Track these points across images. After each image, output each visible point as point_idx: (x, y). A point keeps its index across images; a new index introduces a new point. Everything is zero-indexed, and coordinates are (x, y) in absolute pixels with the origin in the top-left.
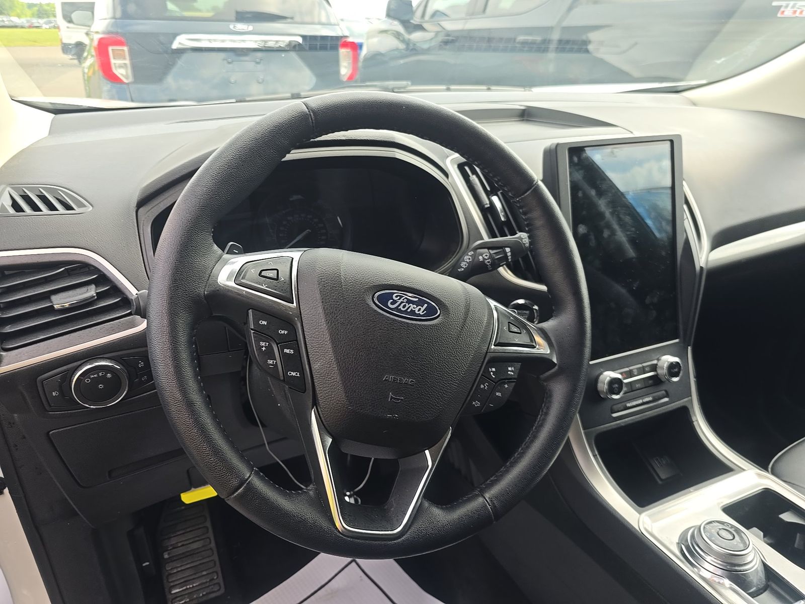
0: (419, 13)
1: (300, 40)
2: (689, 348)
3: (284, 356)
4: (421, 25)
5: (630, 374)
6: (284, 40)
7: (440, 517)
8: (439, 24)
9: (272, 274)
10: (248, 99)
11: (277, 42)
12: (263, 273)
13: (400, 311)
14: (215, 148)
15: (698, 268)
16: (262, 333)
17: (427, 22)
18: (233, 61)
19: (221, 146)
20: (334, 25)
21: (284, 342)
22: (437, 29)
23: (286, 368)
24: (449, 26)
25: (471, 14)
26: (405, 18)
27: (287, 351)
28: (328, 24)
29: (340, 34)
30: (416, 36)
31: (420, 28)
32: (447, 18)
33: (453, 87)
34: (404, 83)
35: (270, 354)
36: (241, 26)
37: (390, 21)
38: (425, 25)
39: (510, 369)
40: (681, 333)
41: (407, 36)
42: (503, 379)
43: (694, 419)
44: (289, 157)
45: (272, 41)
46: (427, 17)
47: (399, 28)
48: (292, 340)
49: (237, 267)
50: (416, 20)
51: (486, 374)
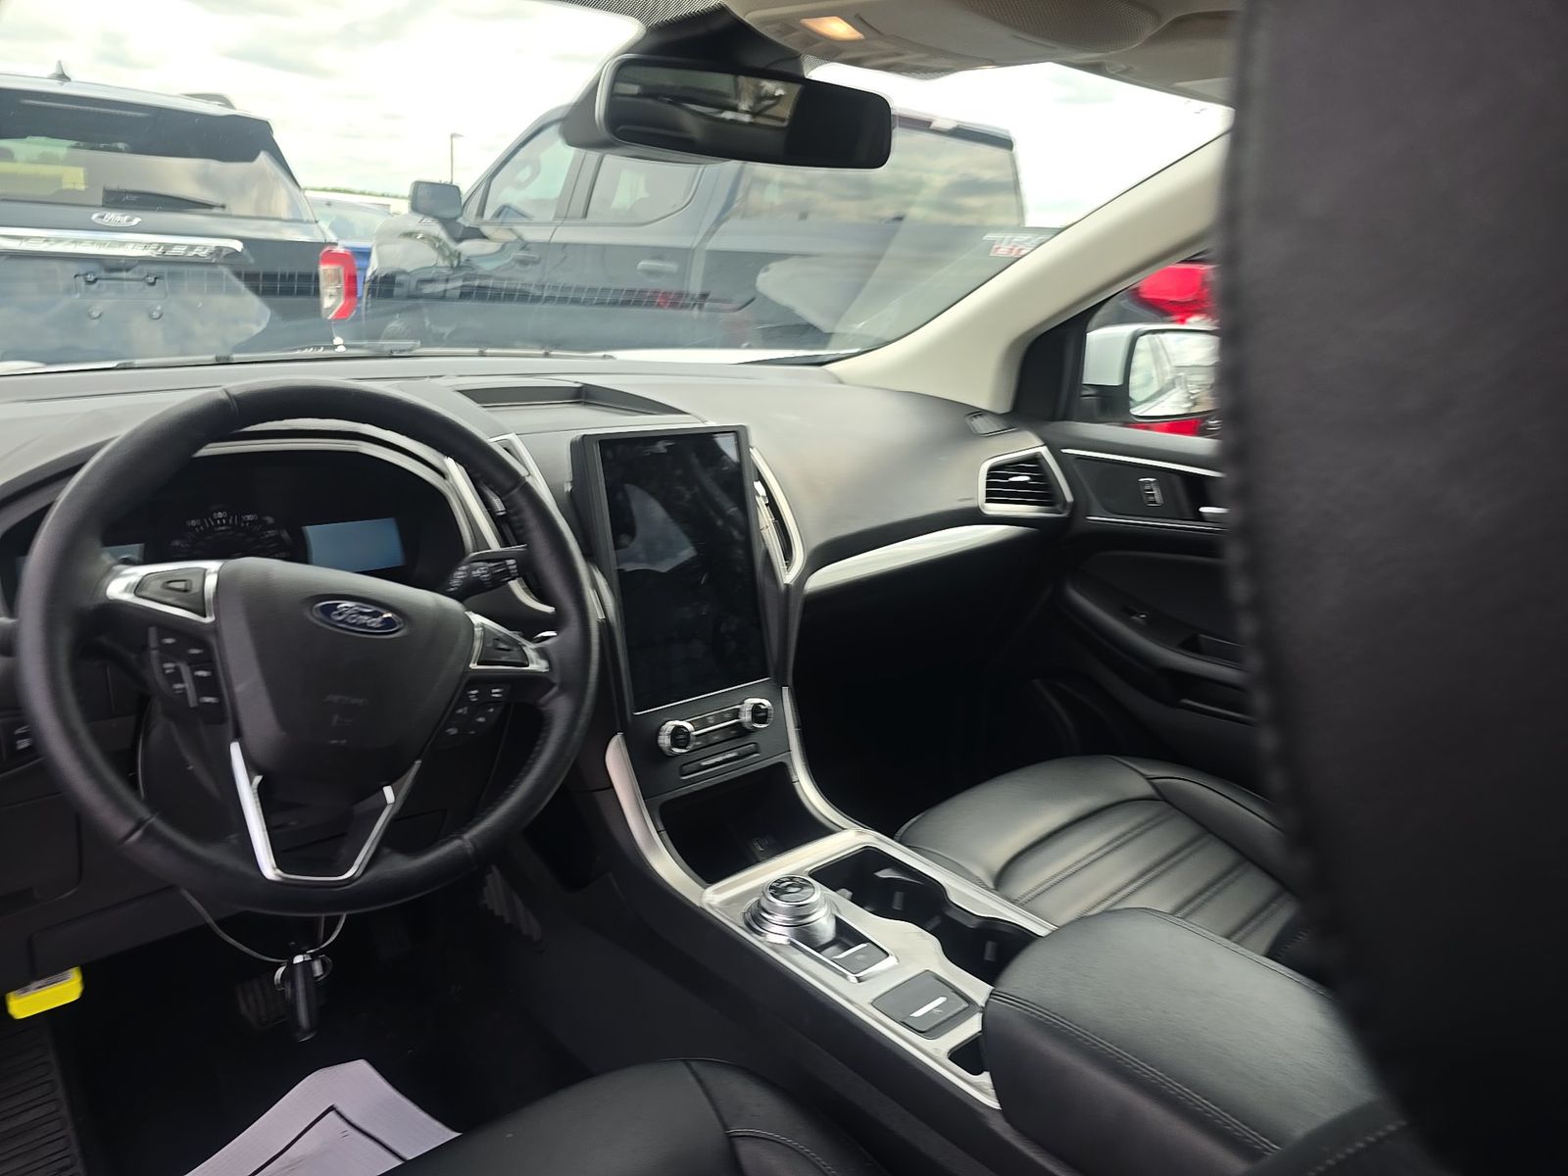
0: (473, 207)
1: (238, 246)
2: (785, 691)
3: (198, 680)
4: (478, 229)
5: (704, 723)
6: (205, 246)
7: (403, 865)
8: (511, 230)
9: (181, 585)
10: (138, 362)
11: (192, 247)
12: (172, 585)
13: (347, 623)
14: (111, 437)
15: (783, 588)
16: (167, 653)
17: (486, 223)
18: (96, 280)
19: (121, 432)
20: (308, 222)
21: (195, 663)
22: (510, 237)
23: (201, 692)
24: (532, 234)
25: (563, 217)
26: (448, 213)
27: (201, 673)
28: (296, 221)
29: (320, 239)
30: (469, 247)
31: (476, 234)
32: (525, 220)
33: (489, 351)
34: (409, 343)
35: (177, 676)
36: (114, 217)
37: (418, 218)
38: (486, 230)
39: (494, 691)
40: (771, 669)
41: (453, 246)
42: (485, 701)
43: (794, 779)
44: (204, 452)
45: (180, 244)
46: (489, 213)
47: (437, 229)
48: (207, 660)
49: (135, 579)
50: (468, 219)
51: (464, 699)
